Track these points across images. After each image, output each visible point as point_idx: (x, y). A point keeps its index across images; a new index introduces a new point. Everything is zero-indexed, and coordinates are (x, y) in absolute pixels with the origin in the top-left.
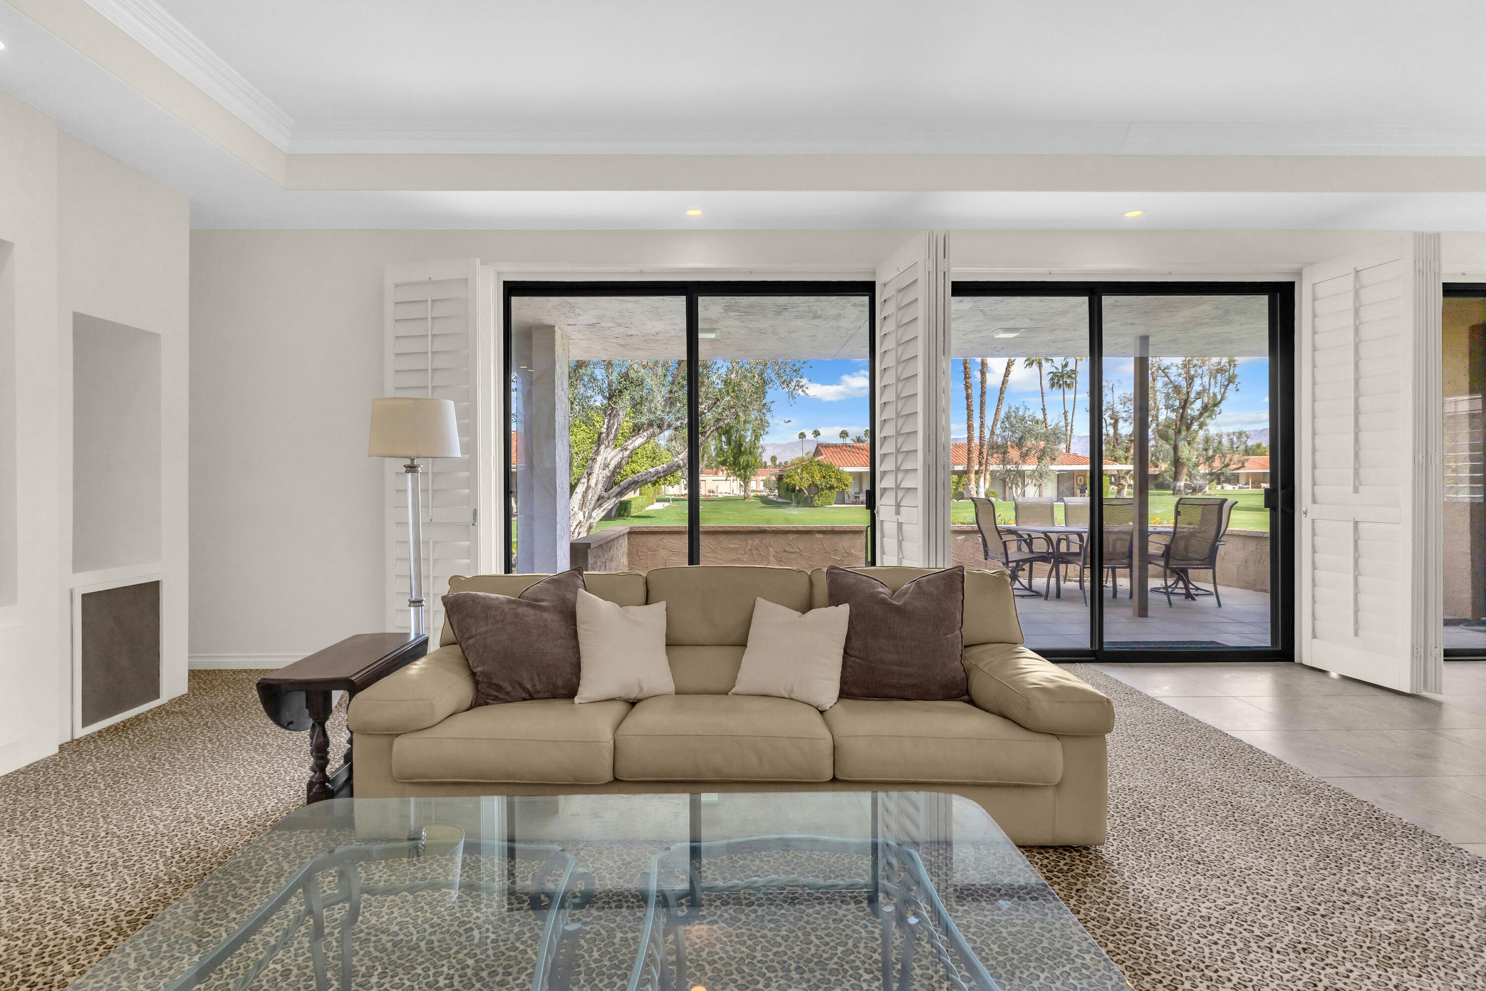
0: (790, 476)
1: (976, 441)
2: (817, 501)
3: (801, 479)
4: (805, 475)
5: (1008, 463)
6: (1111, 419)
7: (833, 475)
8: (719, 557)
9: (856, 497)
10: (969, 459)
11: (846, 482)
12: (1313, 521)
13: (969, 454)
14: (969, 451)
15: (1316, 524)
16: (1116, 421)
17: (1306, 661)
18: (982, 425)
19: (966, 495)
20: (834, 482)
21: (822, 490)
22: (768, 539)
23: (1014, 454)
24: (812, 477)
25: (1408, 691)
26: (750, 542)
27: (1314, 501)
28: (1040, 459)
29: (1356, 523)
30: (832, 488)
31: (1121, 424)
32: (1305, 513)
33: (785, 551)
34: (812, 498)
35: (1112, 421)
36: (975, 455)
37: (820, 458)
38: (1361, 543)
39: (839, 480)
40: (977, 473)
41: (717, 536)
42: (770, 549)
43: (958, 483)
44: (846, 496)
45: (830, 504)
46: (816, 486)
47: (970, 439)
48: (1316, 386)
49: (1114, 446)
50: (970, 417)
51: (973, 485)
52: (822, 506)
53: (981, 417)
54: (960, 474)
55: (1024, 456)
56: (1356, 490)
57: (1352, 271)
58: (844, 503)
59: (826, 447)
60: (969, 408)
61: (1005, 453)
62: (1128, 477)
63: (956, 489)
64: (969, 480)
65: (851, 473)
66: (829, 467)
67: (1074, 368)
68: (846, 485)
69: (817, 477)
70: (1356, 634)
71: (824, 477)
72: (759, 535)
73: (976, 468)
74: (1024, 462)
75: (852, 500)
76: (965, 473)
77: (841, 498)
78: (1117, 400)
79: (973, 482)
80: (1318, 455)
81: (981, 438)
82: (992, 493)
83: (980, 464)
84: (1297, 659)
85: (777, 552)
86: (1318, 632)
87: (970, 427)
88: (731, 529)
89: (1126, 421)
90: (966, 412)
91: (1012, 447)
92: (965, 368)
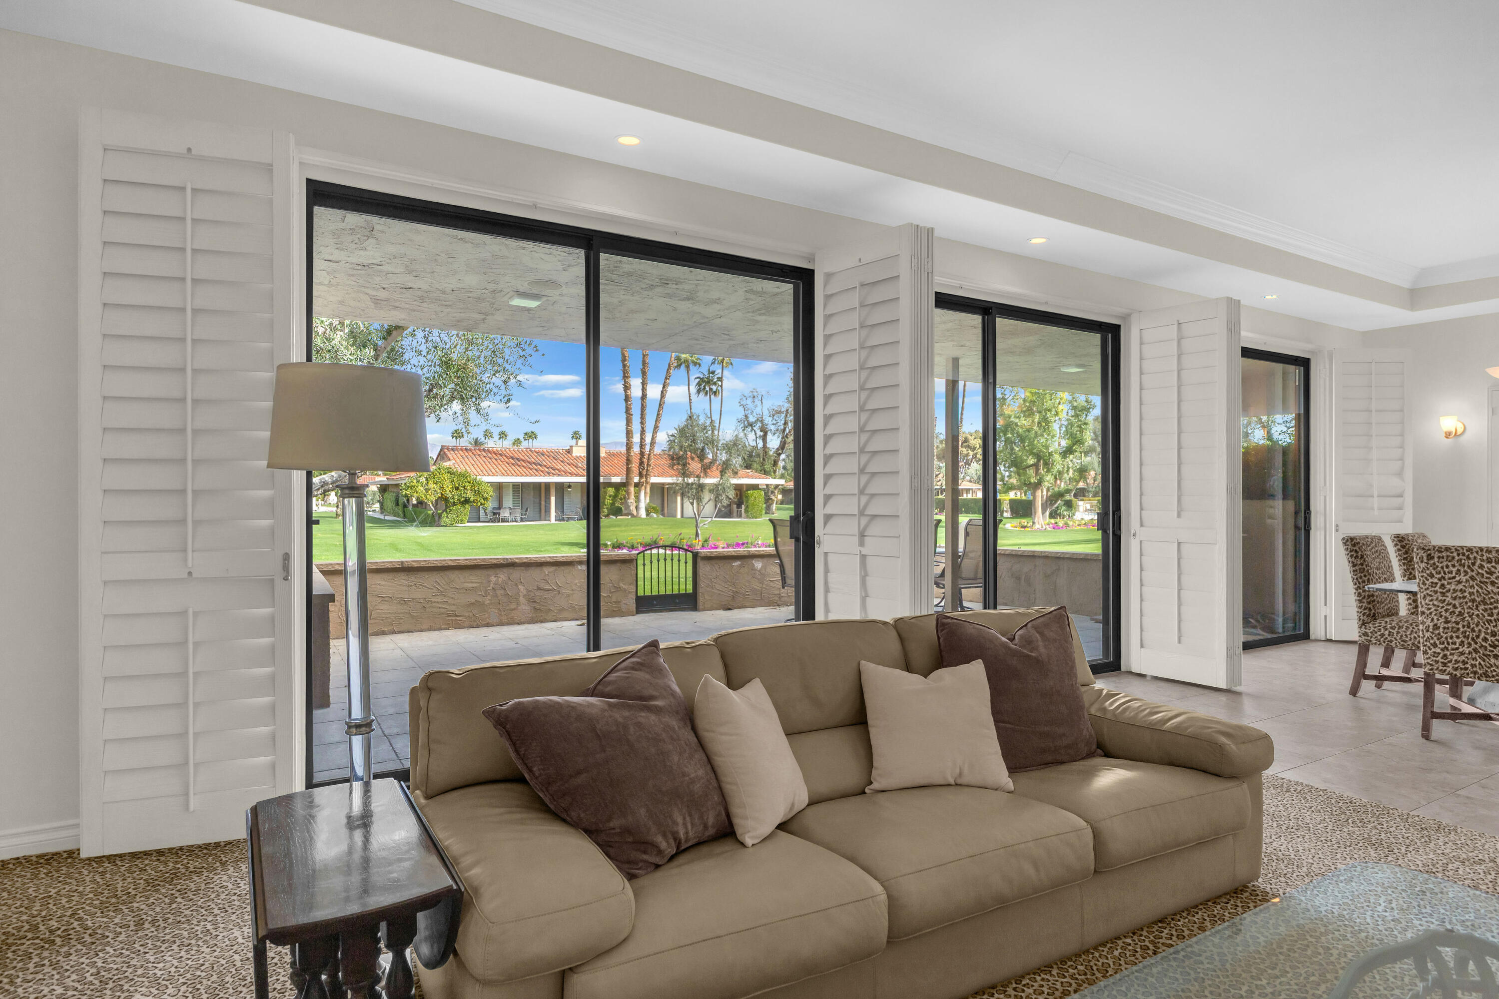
0: (412, 487)
1: (636, 449)
2: (445, 520)
3: (427, 490)
4: (432, 485)
5: (689, 476)
6: (761, 431)
7: (468, 486)
8: (450, 601)
9: (495, 514)
10: (628, 471)
11: (485, 495)
12: (1141, 541)
13: (627, 464)
14: (628, 461)
15: (1143, 545)
16: (766, 434)
17: (1135, 669)
18: (643, 432)
19: (624, 511)
20: (469, 494)
21: (454, 504)
22: (516, 574)
23: (695, 466)
24: (442, 488)
25: (1224, 687)
26: (493, 579)
27: (1142, 525)
28: (723, 472)
29: (1179, 544)
30: (467, 501)
31: (770, 436)
32: (1134, 535)
33: (539, 589)
34: (440, 516)
35: (762, 434)
36: (635, 466)
37: (447, 464)
38: (1183, 562)
39: (477, 492)
40: (637, 485)
41: (447, 573)
42: (521, 587)
43: (615, 497)
44: (482, 512)
45: (462, 522)
46: (446, 500)
47: (629, 447)
48: (1143, 421)
49: (764, 460)
50: (629, 422)
51: (632, 500)
52: (451, 525)
53: (642, 423)
54: (618, 486)
55: (706, 469)
56: (1179, 516)
57: (1176, 323)
58: (479, 521)
59: (453, 450)
60: (628, 410)
61: (684, 465)
62: (776, 492)
63: (613, 504)
64: (628, 493)
65: (492, 484)
66: (463, 476)
67: (720, 375)
68: (485, 499)
69: (448, 487)
70: (1179, 642)
71: (457, 489)
72: (505, 570)
73: (636, 479)
74: (706, 475)
75: (490, 516)
76: (624, 485)
77: (475, 515)
78: (766, 413)
79: (632, 496)
80: (1144, 482)
81: (642, 446)
82: (653, 508)
83: (641, 475)
84: (1123, 668)
85: (528, 591)
86: (1145, 642)
87: (629, 434)
88: (468, 563)
89: (774, 434)
90: (625, 416)
91: (693, 459)
92: (624, 366)
